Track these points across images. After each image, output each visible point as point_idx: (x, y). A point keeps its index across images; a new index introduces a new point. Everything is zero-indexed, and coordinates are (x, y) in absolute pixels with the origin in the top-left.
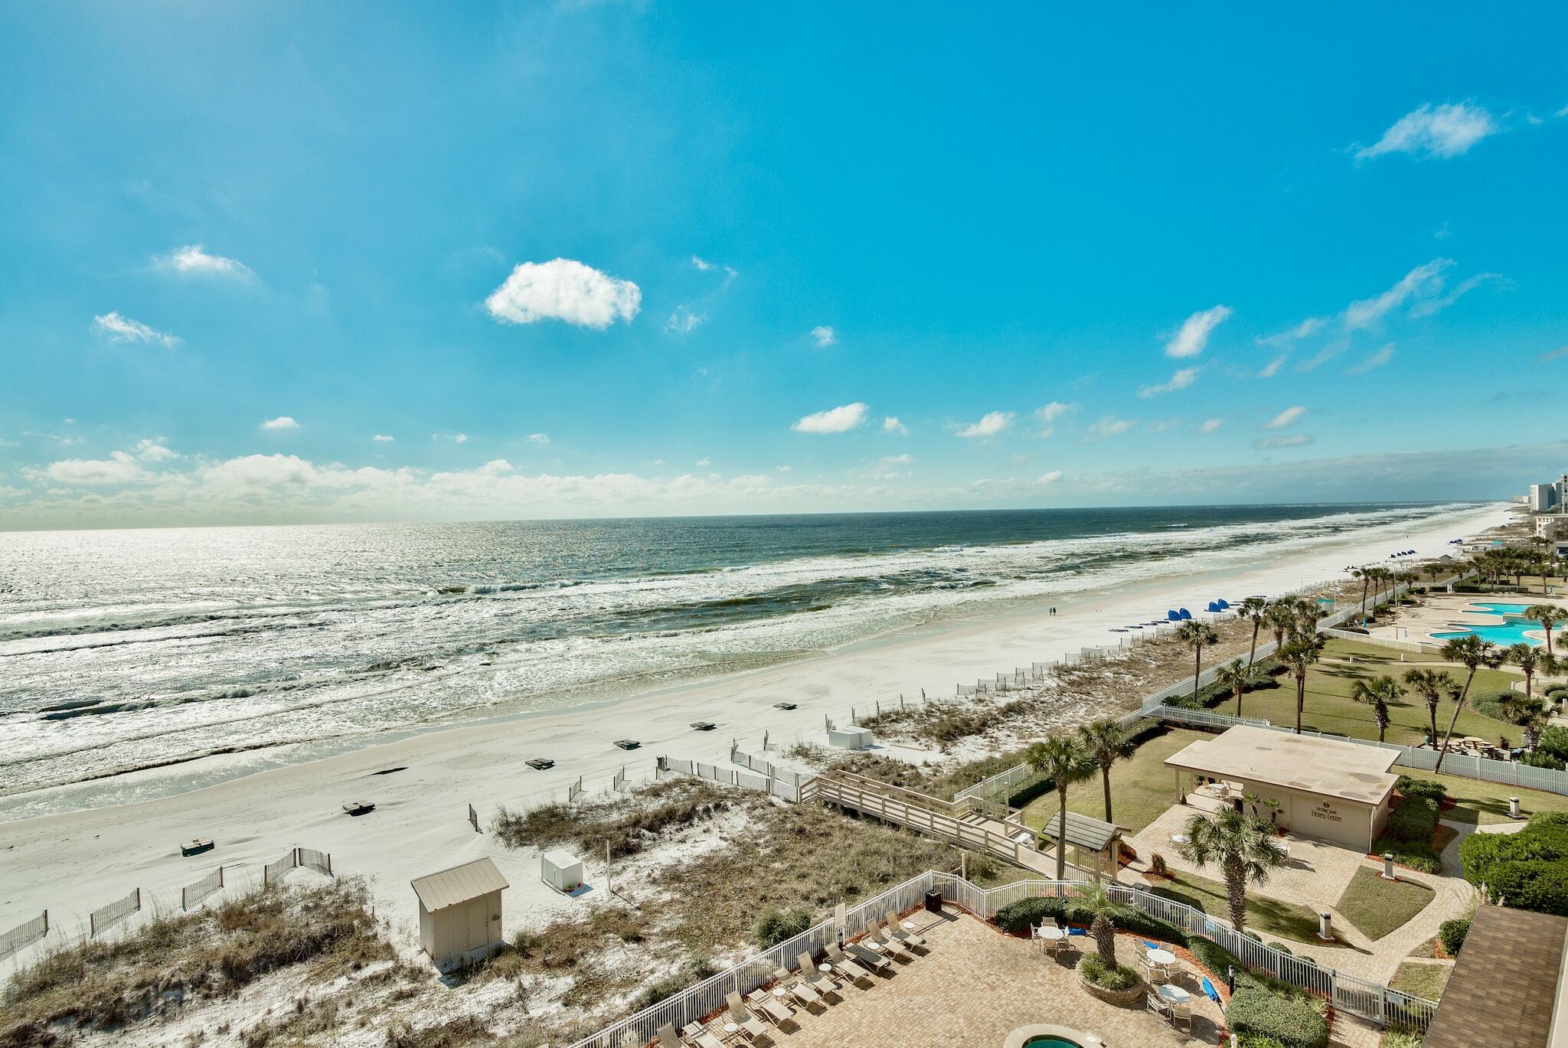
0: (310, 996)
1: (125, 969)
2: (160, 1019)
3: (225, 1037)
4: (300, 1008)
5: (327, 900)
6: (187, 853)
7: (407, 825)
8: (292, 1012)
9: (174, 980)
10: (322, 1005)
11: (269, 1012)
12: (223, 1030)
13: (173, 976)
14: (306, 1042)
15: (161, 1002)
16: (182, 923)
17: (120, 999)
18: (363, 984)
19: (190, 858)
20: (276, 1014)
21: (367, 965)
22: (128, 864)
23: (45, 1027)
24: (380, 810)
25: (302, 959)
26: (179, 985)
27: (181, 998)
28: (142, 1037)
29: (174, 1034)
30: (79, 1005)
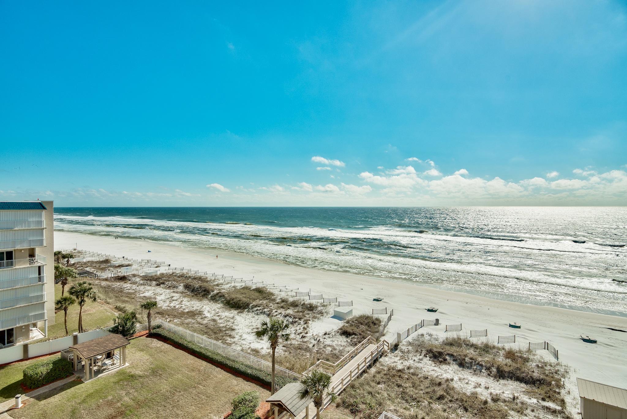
0: (520, 398)
1: (472, 352)
2: (473, 372)
3: (486, 391)
4: (514, 399)
5: (548, 368)
6: (511, 326)
8: (511, 398)
9: (481, 363)
10: (522, 403)
11: (503, 393)
12: (487, 388)
13: (481, 361)
14: (509, 412)
15: (475, 367)
16: (494, 347)
17: (464, 359)
18: (542, 407)
19: (511, 328)
20: (505, 395)
21: (548, 401)
22: (492, 321)
23: (446, 355)
24: (599, 345)
25: (526, 383)
26: (481, 365)
27: (481, 370)
28: (466, 374)
29: (474, 379)
30: (455, 354)
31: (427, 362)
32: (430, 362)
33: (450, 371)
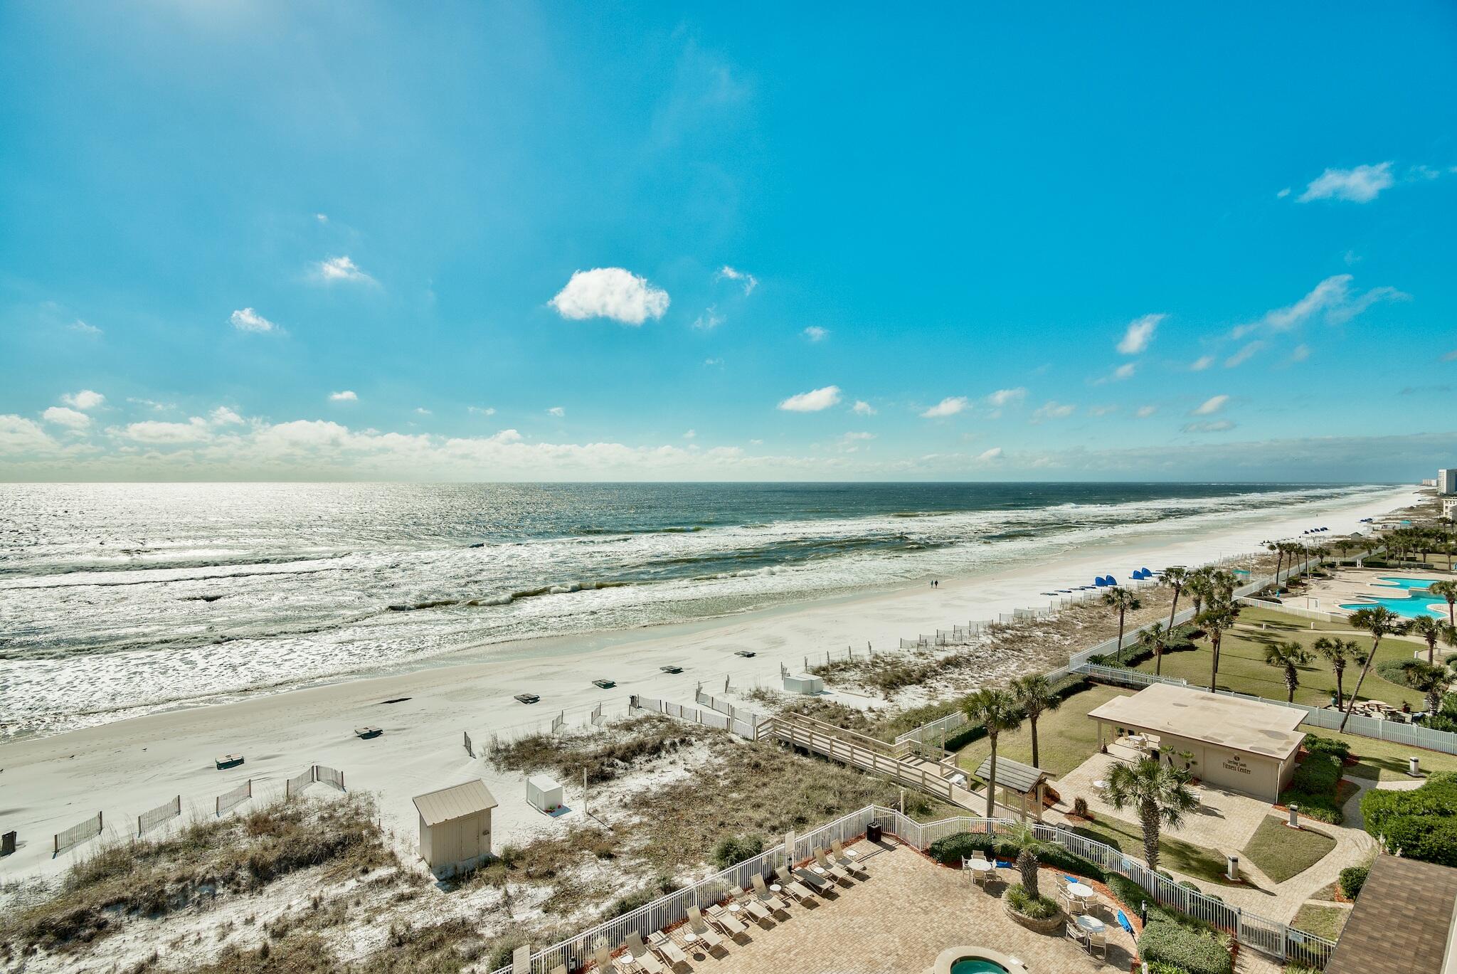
0: (324, 895)
1: (167, 865)
2: (196, 909)
3: (251, 927)
4: (315, 905)
5: (340, 812)
6: (221, 766)
7: (410, 749)
8: (309, 908)
9: (208, 876)
10: (334, 903)
11: (289, 907)
12: (250, 922)
13: (207, 873)
14: (320, 935)
15: (197, 895)
16: (216, 827)
17: (162, 891)
18: (370, 886)
19: (223, 770)
20: (295, 909)
21: (374, 870)
22: (171, 775)
23: (99, 912)
24: (386, 735)
25: (318, 863)
26: (213, 881)
27: (214, 892)
28: (181, 924)
29: (208, 923)
30: (128, 894)
31: (43, 964)
32: (54, 959)
33: (130, 945)
